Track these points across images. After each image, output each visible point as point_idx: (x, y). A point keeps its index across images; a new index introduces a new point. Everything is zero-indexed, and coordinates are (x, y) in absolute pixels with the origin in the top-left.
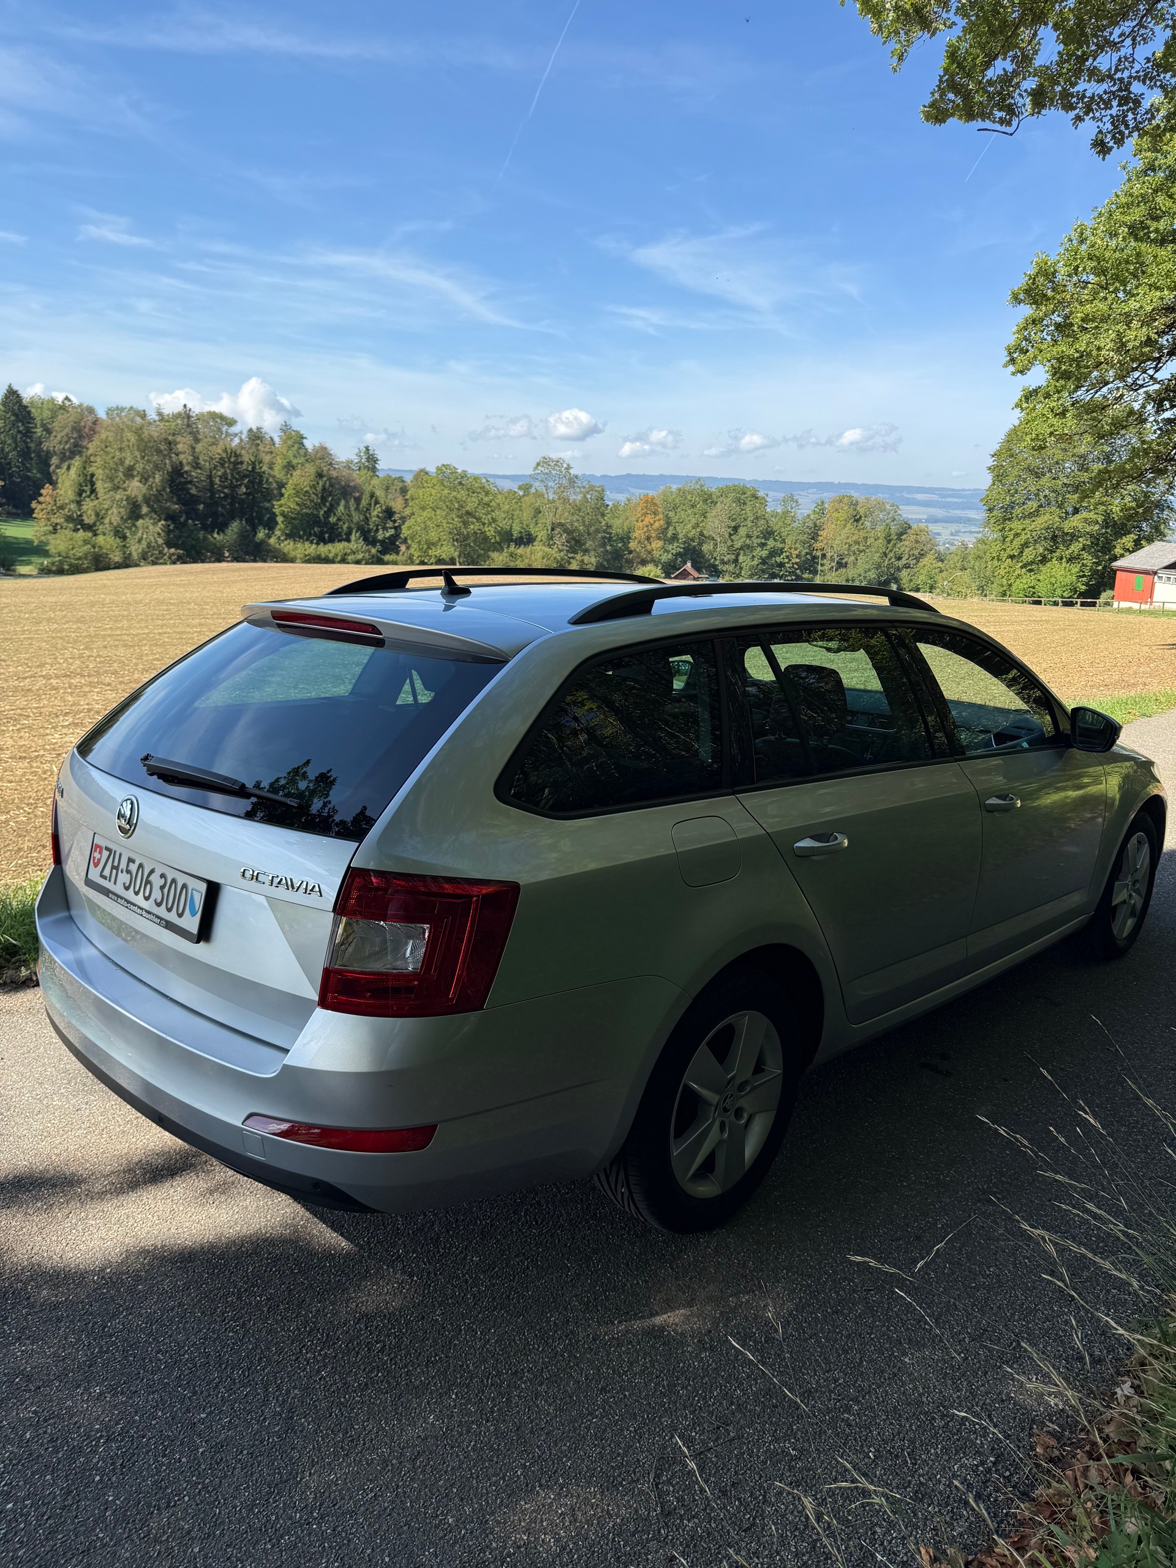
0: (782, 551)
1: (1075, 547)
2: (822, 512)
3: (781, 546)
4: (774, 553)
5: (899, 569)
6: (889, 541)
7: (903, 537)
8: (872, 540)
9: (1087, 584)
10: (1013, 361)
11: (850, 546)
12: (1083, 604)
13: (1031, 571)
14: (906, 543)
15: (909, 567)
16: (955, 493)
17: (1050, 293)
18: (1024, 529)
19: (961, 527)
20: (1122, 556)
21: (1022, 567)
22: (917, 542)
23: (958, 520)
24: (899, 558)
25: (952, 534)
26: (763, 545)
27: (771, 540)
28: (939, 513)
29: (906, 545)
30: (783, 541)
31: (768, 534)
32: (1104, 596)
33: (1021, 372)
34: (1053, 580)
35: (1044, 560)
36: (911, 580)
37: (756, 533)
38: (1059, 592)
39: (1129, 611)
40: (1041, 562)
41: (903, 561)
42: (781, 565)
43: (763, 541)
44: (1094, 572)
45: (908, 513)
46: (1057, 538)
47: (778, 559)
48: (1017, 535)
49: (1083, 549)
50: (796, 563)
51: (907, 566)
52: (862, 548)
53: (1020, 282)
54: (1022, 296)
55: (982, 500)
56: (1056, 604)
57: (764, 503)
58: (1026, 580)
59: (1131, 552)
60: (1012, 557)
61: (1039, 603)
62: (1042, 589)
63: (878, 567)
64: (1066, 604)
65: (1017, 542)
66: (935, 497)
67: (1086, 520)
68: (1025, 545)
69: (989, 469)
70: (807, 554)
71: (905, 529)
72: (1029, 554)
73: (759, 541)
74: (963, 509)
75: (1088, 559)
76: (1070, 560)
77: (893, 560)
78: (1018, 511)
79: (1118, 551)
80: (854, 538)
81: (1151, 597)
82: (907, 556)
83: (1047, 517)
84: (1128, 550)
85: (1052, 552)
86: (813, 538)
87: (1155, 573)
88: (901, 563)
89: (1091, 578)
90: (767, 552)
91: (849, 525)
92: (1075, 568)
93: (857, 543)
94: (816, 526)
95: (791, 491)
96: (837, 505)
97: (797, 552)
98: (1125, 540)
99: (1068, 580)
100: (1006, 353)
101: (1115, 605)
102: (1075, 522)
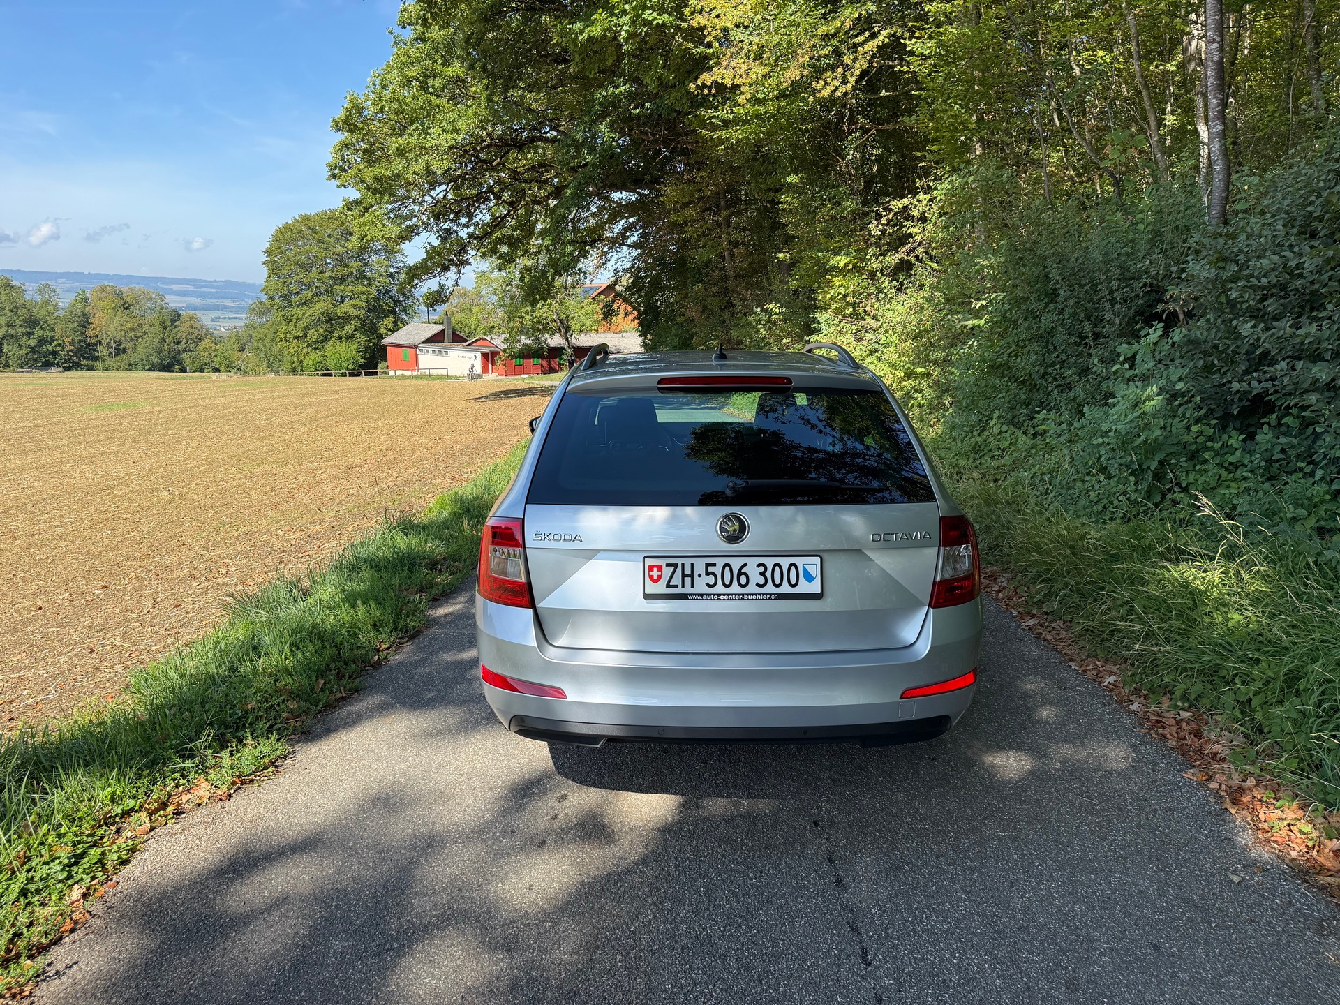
0: (52, 340)
1: (349, 329)
2: (85, 300)
3: (50, 334)
4: (42, 342)
5: (179, 353)
6: (165, 328)
7: (177, 324)
8: (148, 327)
9: (363, 358)
10: (334, 176)
11: (126, 332)
12: (366, 374)
13: (316, 348)
14: (181, 329)
15: (189, 350)
16: (209, 284)
17: (360, 125)
18: (304, 315)
19: (219, 314)
20: (387, 334)
21: (307, 347)
22: (192, 327)
23: (216, 308)
24: (178, 343)
25: (212, 320)
26: (29, 334)
27: (38, 328)
28: (198, 302)
29: (182, 330)
30: (52, 330)
31: (32, 323)
32: (381, 366)
33: (344, 186)
34: (338, 356)
35: (326, 340)
36: (194, 362)
37: (18, 323)
38: (344, 365)
39: (403, 376)
40: (323, 341)
41: (182, 345)
42: (54, 353)
43: (28, 330)
44: (367, 348)
45: (174, 302)
46: (332, 321)
47: (50, 347)
48: (298, 319)
49: (356, 330)
50: (71, 351)
51: (187, 350)
52: (138, 334)
53: (340, 113)
54: (340, 124)
55: (262, 290)
56: (343, 375)
57: (20, 291)
58: (313, 358)
59: (393, 332)
60: (297, 338)
61: (330, 375)
62: (331, 363)
63: (159, 351)
64: (352, 375)
65: (300, 326)
66: (190, 288)
67: (353, 306)
68: (307, 328)
69: (264, 263)
70: (80, 341)
71: (176, 318)
72: (313, 335)
73: (24, 330)
74: (218, 298)
75: (362, 338)
76: (347, 338)
77: (172, 344)
78: (295, 299)
79: (383, 331)
80: (129, 325)
81: (417, 365)
82: (185, 341)
83: (321, 304)
84: (390, 330)
85: (330, 333)
86: (84, 326)
87: (417, 347)
88: (180, 347)
89: (366, 352)
90: (35, 341)
91: (120, 313)
92: (354, 346)
93: (131, 329)
94: (84, 315)
95: (45, 281)
96: (101, 295)
97: (70, 340)
98: (385, 322)
99: (349, 355)
100: (327, 169)
101: (391, 373)
102: (345, 308)
